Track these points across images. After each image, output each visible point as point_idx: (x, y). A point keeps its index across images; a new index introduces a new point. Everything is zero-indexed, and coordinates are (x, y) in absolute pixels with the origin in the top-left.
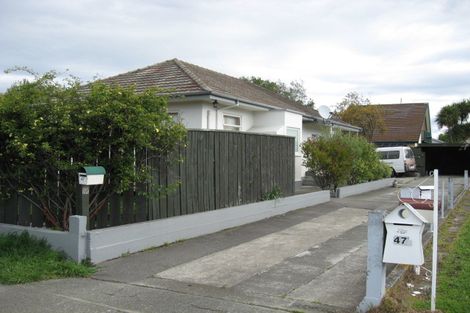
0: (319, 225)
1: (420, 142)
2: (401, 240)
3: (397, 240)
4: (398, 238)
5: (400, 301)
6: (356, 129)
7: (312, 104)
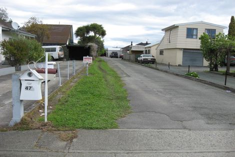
0: (5, 85)
1: (67, 44)
2: (29, 88)
3: (27, 88)
4: (27, 87)
5: (32, 119)
6: (34, 36)
7: (11, 22)
